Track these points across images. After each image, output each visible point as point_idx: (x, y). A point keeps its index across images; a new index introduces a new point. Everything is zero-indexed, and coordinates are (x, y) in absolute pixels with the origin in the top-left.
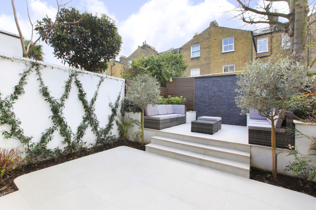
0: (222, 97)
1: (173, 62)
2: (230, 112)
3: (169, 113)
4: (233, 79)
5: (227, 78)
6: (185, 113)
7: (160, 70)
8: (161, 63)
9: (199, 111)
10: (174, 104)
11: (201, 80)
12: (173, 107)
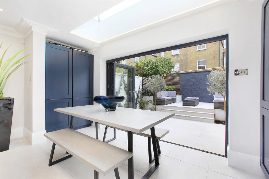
0: (198, 85)
1: (166, 63)
2: (204, 94)
3: (166, 96)
4: (206, 74)
5: (202, 73)
6: (176, 96)
7: (158, 69)
8: (158, 64)
9: (184, 95)
10: (169, 91)
11: (184, 75)
12: (168, 92)
